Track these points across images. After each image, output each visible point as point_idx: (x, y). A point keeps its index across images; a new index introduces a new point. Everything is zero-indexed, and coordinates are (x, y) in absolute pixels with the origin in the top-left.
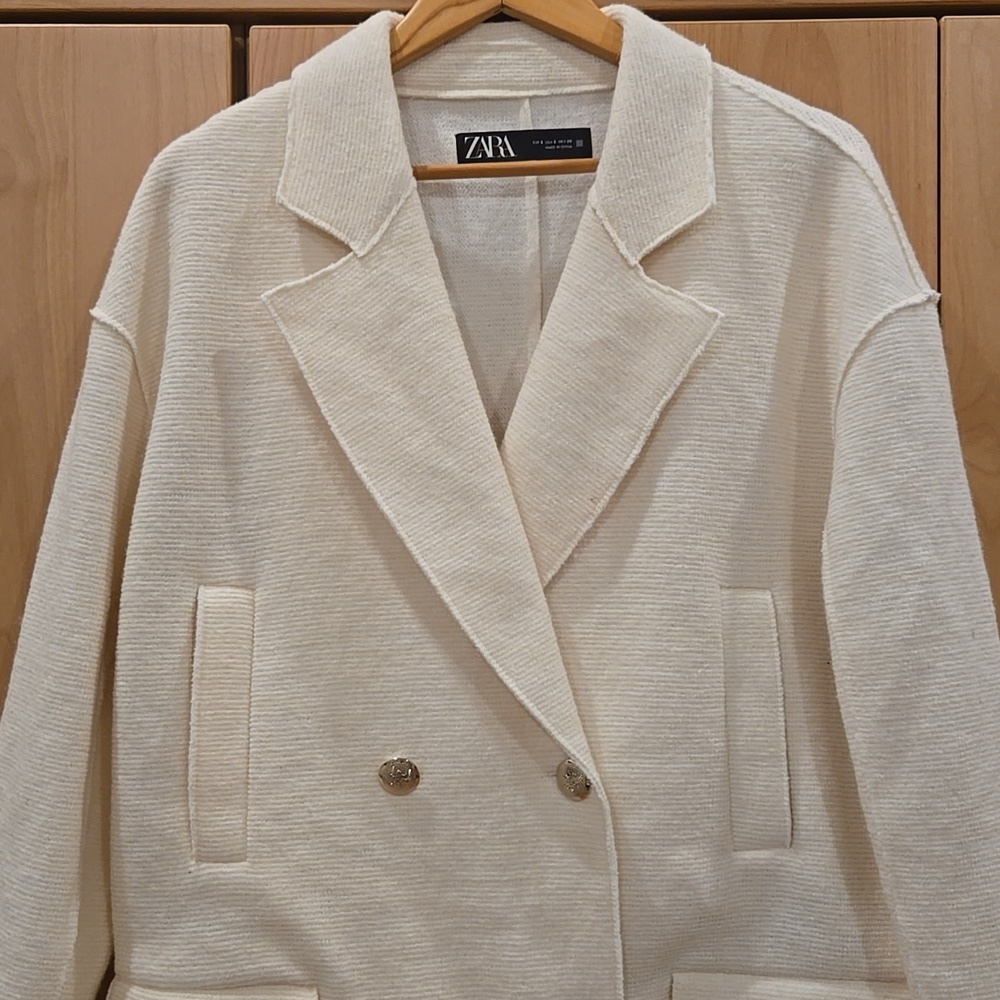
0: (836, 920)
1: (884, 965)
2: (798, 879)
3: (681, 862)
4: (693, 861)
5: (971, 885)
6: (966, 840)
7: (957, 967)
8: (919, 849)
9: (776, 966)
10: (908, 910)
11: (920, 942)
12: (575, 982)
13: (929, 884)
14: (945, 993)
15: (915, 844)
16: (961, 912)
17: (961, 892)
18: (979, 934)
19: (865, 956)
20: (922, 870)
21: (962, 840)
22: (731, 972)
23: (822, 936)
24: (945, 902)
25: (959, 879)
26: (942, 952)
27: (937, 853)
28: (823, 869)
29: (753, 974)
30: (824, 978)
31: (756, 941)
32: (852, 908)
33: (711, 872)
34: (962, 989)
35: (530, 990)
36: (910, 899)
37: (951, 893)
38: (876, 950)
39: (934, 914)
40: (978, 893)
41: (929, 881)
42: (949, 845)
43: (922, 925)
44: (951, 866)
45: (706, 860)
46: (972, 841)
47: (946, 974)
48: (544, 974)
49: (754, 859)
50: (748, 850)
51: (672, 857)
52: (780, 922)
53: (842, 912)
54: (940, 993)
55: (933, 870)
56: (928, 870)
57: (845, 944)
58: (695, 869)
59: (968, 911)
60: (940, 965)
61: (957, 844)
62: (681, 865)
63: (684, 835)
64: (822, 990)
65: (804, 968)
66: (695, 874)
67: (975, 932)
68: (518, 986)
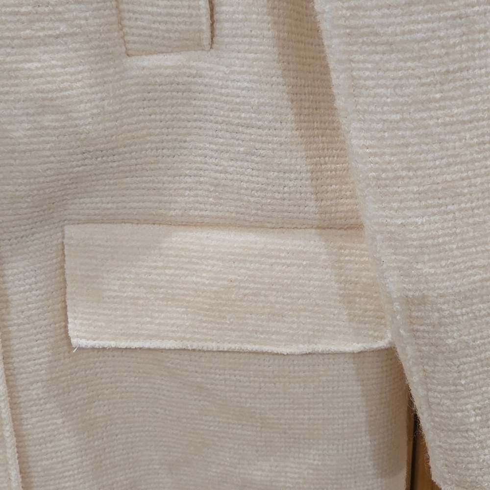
0: (273, 150)
1: (340, 208)
2: (222, 94)
3: (41, 72)
4: (58, 70)
5: (469, 86)
6: (469, 11)
7: (435, 210)
8: (390, 30)
9: (196, 213)
10: (368, 130)
11: (384, 175)
13: (402, 86)
14: (416, 247)
15: (385, 21)
16: (448, 128)
17: (453, 98)
18: (474, 161)
19: (313, 197)
20: (392, 66)
21: (463, 11)
22: (138, 222)
23: (255, 173)
24: (425, 115)
25: (450, 77)
26: (415, 189)
27: (419, 36)
28: (256, 77)
29: (169, 224)
30: (261, 227)
31: (170, 182)
32: (298, 133)
33: (91, 86)
34: (441, 240)
36: (371, 113)
37: (437, 101)
38: (330, 188)
39: (408, 133)
40: (479, 98)
41: (403, 82)
42: (440, 20)
43: (388, 151)
44: (440, 56)
45: (81, 68)
46: (477, 13)
47: (419, 220)
49: (157, 67)
50: (150, 53)
51: (29, 65)
52: (200, 156)
53: (283, 139)
54: (408, 247)
55: (409, 64)
56: (402, 64)
57: (287, 182)
58: (62, 82)
59: (460, 127)
60: (409, 209)
61: (454, 18)
62: (41, 76)
63: (43, 29)
64: (256, 243)
65: (234, 215)
66: (66, 89)
67: (469, 158)
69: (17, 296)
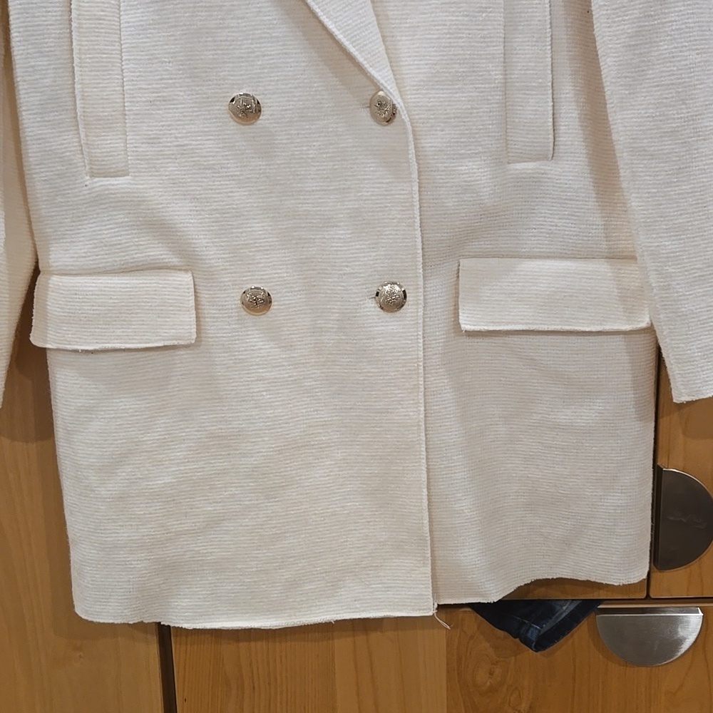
0: (584, 213)
1: (619, 246)
2: (557, 183)
3: (467, 171)
4: (476, 171)
5: (690, 175)
6: (690, 140)
7: (674, 238)
8: (652, 149)
9: (538, 250)
10: (641, 198)
11: (648, 220)
12: (386, 265)
13: (657, 176)
14: (665, 258)
15: (650, 145)
16: (681, 196)
17: (683, 181)
18: (693, 213)
19: (605, 239)
20: (653, 165)
21: (687, 140)
22: (503, 256)
23: (573, 226)
24: (669, 189)
25: (681, 171)
26: (664, 227)
27: (665, 152)
28: (577, 174)
29: (521, 257)
30: (573, 258)
31: (523, 233)
32: (597, 204)
33: (490, 179)
34: (678, 254)
35: (352, 271)
36: (643, 189)
37: (675, 182)
38: (614, 235)
39: (661, 199)
40: (695, 181)
41: (658, 173)
42: (676, 144)
43: (650, 208)
44: (676, 161)
45: (486, 169)
46: (693, 141)
47: (667, 243)
48: (362, 259)
49: (524, 169)
50: (519, 162)
51: (460, 168)
52: (541, 217)
53: (590, 207)
54: (660, 258)
55: (662, 165)
56: (657, 165)
57: (591, 231)
58: (478, 176)
59: (686, 196)
60: (661, 237)
61: (682, 143)
62: (466, 173)
63: (470, 150)
64: (571, 266)
65: (559, 251)
66: (477, 181)
67: (690, 211)
68: (343, 268)
69: (431, 300)
